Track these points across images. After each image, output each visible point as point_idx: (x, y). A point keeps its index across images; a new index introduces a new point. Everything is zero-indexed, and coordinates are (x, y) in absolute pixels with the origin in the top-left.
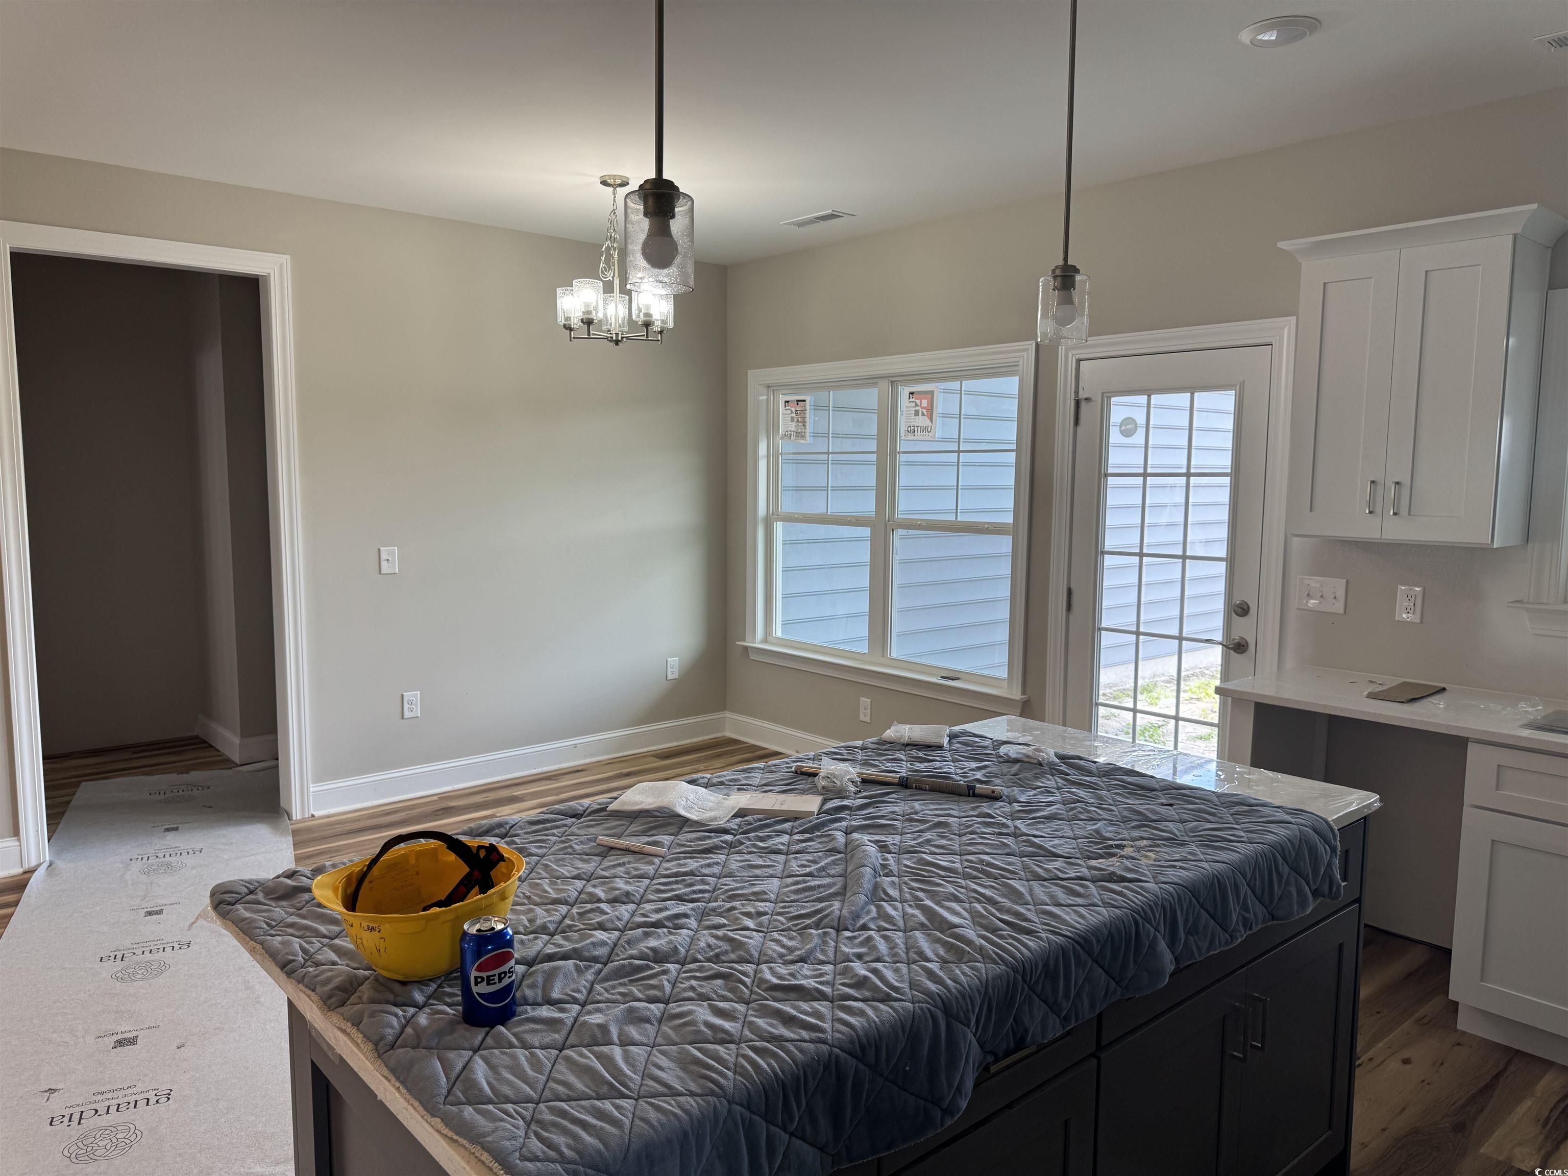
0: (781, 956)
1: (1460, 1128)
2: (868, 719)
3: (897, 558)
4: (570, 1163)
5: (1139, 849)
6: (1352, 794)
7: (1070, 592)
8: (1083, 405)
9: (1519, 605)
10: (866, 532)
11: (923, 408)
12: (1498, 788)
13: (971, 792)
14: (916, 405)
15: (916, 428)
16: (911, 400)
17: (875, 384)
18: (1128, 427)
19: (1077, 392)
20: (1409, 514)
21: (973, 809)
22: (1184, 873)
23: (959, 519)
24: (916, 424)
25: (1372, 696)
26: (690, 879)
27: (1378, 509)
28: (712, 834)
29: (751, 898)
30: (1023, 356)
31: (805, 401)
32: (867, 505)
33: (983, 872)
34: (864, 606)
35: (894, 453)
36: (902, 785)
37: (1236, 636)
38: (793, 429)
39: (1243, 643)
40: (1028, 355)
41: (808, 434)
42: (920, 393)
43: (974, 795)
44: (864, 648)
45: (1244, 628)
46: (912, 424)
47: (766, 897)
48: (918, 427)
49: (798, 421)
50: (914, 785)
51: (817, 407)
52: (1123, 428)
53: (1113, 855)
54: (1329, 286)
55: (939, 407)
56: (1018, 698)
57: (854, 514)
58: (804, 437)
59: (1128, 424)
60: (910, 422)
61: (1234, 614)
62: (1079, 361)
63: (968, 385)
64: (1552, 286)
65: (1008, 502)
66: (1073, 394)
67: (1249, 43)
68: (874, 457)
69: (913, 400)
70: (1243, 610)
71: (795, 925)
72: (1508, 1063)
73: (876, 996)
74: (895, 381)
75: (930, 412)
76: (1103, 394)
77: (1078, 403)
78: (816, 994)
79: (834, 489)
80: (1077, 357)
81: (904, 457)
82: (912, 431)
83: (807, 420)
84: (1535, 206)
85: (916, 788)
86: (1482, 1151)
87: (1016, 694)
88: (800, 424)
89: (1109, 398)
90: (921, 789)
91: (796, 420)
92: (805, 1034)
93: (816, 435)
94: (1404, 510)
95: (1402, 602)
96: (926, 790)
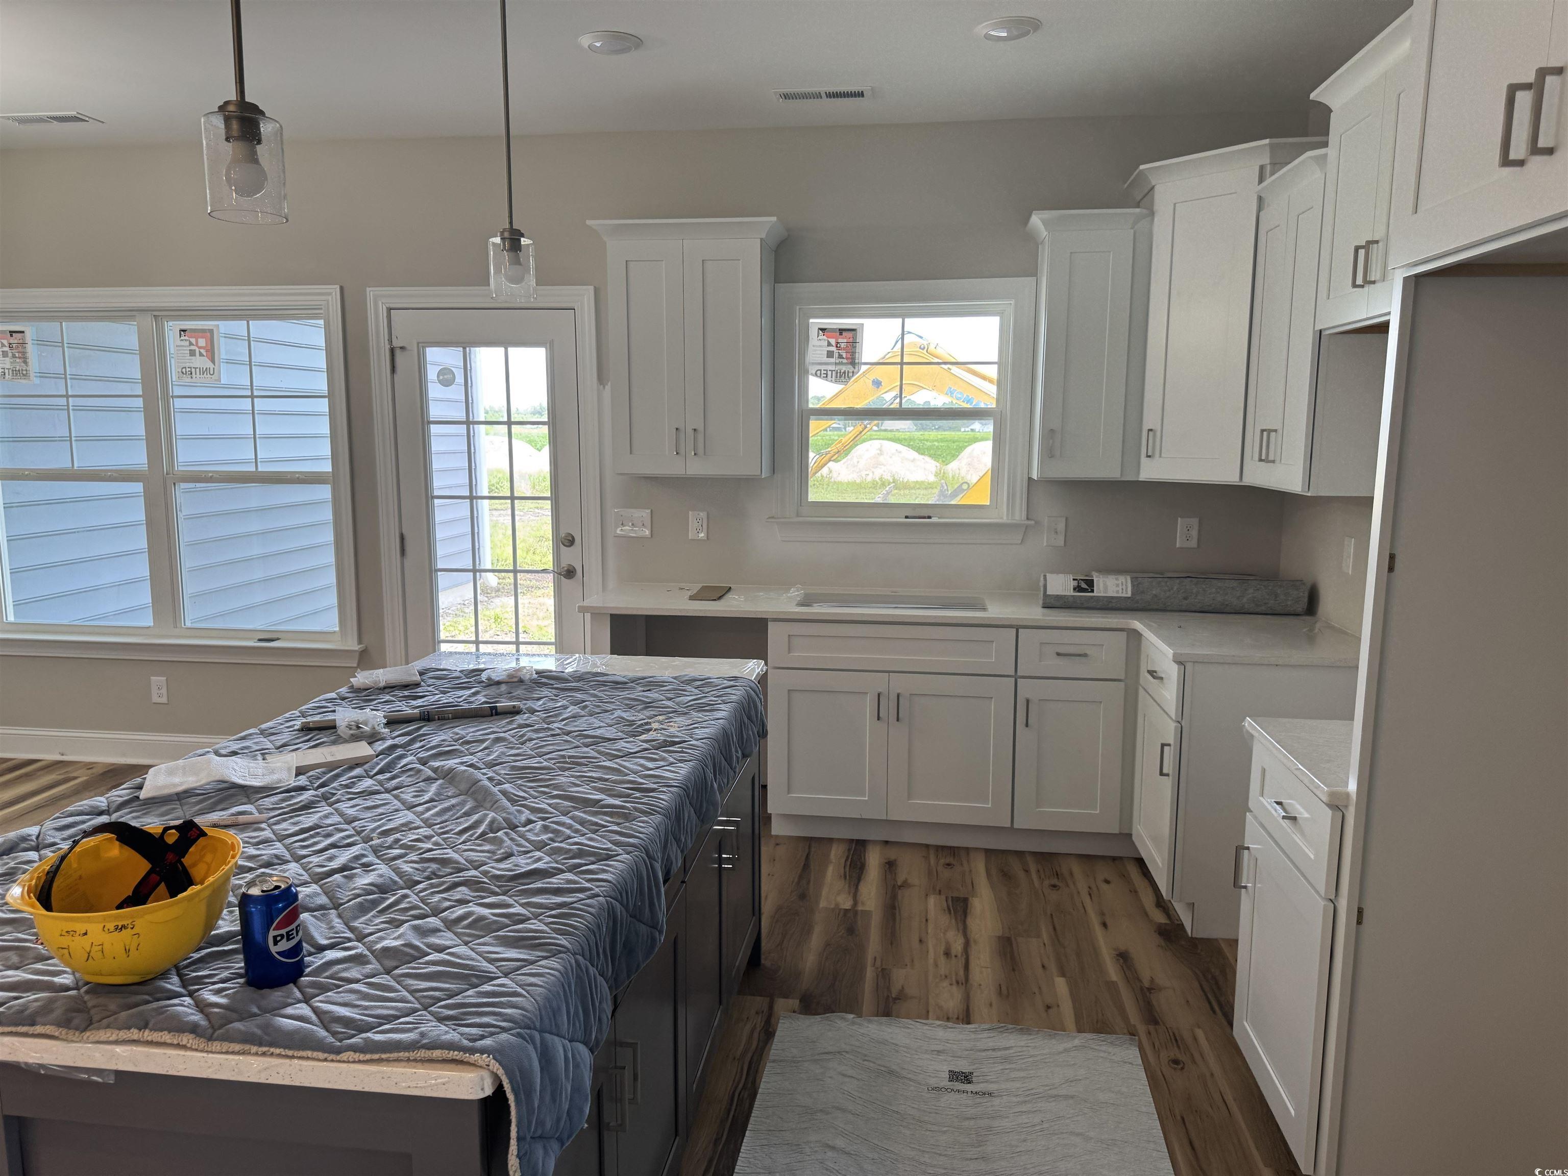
0: (489, 858)
1: (803, 896)
2: (164, 700)
3: (180, 515)
4: (510, 1030)
5: (661, 722)
6: (747, 663)
7: (402, 538)
8: (398, 353)
9: (773, 520)
10: (138, 487)
11: (200, 348)
12: (789, 651)
13: (494, 711)
14: (191, 344)
15: (193, 370)
16: (182, 338)
17: (132, 318)
18: (445, 377)
19: (390, 341)
20: (705, 454)
21: (508, 723)
22: (707, 730)
23: (260, 469)
24: (192, 365)
25: (692, 598)
26: (323, 831)
27: (682, 451)
28: (293, 793)
29: (403, 829)
30: (328, 301)
31: (23, 332)
32: (138, 458)
33: (574, 763)
34: (143, 569)
35: (167, 397)
36: (424, 720)
37: (564, 564)
38: (8, 366)
39: (571, 568)
40: (332, 298)
41: (32, 374)
42: (194, 330)
43: (497, 714)
44: (147, 620)
45: (571, 557)
46: (187, 365)
47: (413, 825)
48: (196, 368)
49: (14, 356)
50: (436, 717)
51: (41, 342)
52: (441, 377)
53: (650, 730)
54: (631, 265)
55: (223, 349)
56: (357, 648)
57: (114, 468)
58: (26, 376)
59: (445, 374)
60: (186, 363)
61: (562, 546)
62: (389, 310)
63: (258, 328)
64: (776, 282)
65: (325, 449)
66: (387, 342)
67: (587, 47)
68: (139, 402)
69: (186, 338)
70: (570, 541)
71: (471, 836)
72: (810, 847)
73: (599, 858)
74: (159, 315)
75: (211, 353)
76: (418, 343)
77: (392, 351)
78: (555, 871)
79: (80, 439)
80: (388, 305)
81: (178, 403)
82: (187, 372)
83: (29, 355)
84: (774, 219)
85: (439, 719)
86: (821, 906)
87: (353, 645)
88: (18, 360)
89: (424, 347)
90: (444, 719)
91: (10, 355)
92: (581, 896)
93: (43, 375)
94: (701, 451)
95: (693, 524)
96: (449, 719)
